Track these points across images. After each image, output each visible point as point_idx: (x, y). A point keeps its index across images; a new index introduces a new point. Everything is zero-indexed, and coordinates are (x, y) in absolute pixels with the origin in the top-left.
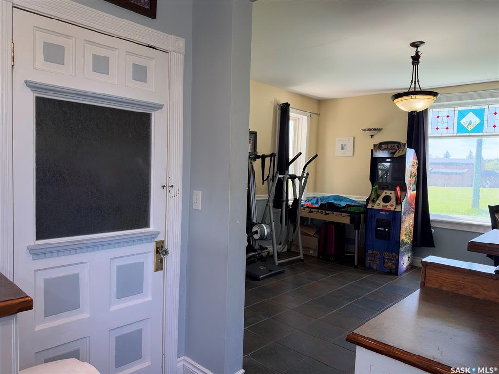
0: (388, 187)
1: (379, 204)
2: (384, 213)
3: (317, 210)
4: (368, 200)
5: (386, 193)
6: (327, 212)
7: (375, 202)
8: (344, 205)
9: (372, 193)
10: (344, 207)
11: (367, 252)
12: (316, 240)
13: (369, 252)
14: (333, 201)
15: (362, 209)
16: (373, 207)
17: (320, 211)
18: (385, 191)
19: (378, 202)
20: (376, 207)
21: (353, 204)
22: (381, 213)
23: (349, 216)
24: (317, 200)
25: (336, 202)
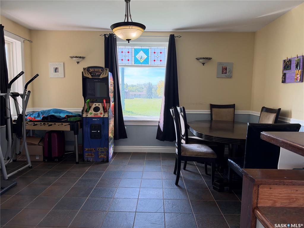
0: (97, 100)
1: (91, 114)
2: (96, 120)
3: (40, 123)
4: (83, 111)
5: (95, 105)
6: (50, 123)
7: (88, 112)
8: (64, 117)
9: (85, 106)
10: (64, 118)
11: (85, 149)
12: (41, 148)
13: (86, 149)
14: (53, 114)
15: (78, 118)
16: (87, 116)
17: (42, 123)
18: (95, 104)
19: (90, 112)
20: (89, 116)
21: (70, 115)
22: (93, 119)
23: (69, 124)
24: (39, 114)
25: (56, 115)
